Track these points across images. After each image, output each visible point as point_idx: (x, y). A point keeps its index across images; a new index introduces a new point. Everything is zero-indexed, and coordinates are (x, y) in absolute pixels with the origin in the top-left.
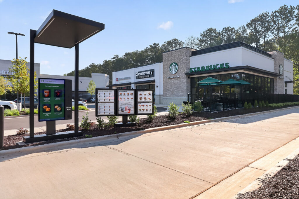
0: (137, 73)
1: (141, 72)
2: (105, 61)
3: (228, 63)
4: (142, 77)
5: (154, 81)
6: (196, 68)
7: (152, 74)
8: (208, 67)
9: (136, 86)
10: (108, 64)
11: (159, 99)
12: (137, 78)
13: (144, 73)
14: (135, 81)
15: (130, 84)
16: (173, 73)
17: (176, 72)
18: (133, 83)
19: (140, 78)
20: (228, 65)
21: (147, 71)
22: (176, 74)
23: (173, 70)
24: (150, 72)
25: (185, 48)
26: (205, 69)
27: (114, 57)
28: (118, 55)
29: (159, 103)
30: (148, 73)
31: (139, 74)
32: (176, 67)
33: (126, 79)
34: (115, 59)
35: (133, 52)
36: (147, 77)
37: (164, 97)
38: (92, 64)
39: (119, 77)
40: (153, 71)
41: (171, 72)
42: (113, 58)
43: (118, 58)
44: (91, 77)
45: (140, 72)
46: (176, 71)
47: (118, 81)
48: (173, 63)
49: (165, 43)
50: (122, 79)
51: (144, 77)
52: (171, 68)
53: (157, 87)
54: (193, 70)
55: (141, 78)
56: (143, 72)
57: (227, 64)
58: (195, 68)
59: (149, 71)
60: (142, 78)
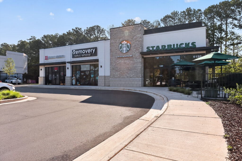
0: (74, 51)
1: (80, 50)
2: (20, 41)
3: (195, 43)
4: (80, 55)
5: (97, 60)
6: (155, 47)
7: (95, 52)
8: (169, 46)
9: (72, 66)
10: (25, 44)
11: (104, 80)
12: (73, 56)
13: (84, 52)
14: (71, 60)
15: (65, 63)
16: (124, 52)
17: (128, 51)
18: (68, 62)
19: (77, 57)
20: (195, 45)
21: (88, 49)
22: (128, 53)
23: (124, 49)
24: (92, 50)
25: (139, 25)
26: (166, 48)
27: (31, 38)
28: (36, 37)
29: (104, 85)
30: (89, 51)
31: (77, 52)
32: (128, 45)
33: (58, 57)
34: (31, 41)
35: (52, 35)
36: (88, 56)
37: (111, 78)
38: (4, 44)
39: (49, 55)
40: (96, 49)
41: (121, 50)
42: (29, 39)
43: (35, 39)
44: (5, 55)
45: (78, 50)
46: (128, 49)
47: (47, 59)
48: (124, 41)
49: (87, 28)
50: (52, 58)
51: (83, 55)
52: (121, 46)
53: (101, 67)
54: (151, 49)
55: (79, 57)
56: (82, 50)
57: (193, 43)
58: (153, 47)
59: (90, 49)
60: (81, 57)
